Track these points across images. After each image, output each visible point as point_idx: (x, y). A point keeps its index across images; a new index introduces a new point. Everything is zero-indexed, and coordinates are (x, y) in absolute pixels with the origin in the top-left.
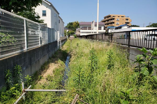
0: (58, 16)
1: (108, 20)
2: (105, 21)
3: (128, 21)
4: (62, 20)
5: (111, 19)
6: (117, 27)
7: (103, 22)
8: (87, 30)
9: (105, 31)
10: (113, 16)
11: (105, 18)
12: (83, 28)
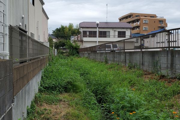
3: (163, 25)
6: (145, 34)
10: (137, 16)
11: (120, 20)
12: (88, 33)
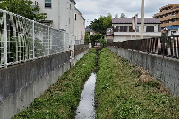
0: (73, 8)
1: (166, 15)
2: (161, 17)
4: (81, 14)
5: (173, 13)
7: (157, 17)
8: (126, 32)
9: (160, 34)
10: (177, 7)
11: (161, 10)
12: (119, 29)
